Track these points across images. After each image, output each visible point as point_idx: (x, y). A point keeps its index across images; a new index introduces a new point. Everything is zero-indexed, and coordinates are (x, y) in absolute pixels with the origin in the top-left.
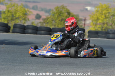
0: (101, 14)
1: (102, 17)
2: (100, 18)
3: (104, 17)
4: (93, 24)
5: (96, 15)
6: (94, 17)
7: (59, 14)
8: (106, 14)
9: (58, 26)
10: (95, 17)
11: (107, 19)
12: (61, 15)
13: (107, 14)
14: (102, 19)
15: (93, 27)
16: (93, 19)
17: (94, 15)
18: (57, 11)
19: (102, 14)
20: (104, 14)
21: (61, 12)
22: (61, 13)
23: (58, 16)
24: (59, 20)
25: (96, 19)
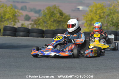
0: (95, 14)
1: (96, 17)
2: (95, 18)
3: (99, 17)
4: (87, 25)
5: (91, 15)
6: (88, 17)
7: (51, 14)
8: (100, 14)
9: (50, 28)
10: (90, 17)
11: (102, 19)
12: (53, 16)
13: (102, 14)
14: (97, 19)
15: (87, 28)
16: (87, 19)
17: (88, 15)
18: (49, 12)
19: (97, 14)
20: (99, 13)
21: (53, 12)
22: (52, 14)
23: (50, 17)
24: (51, 22)
25: (90, 19)
